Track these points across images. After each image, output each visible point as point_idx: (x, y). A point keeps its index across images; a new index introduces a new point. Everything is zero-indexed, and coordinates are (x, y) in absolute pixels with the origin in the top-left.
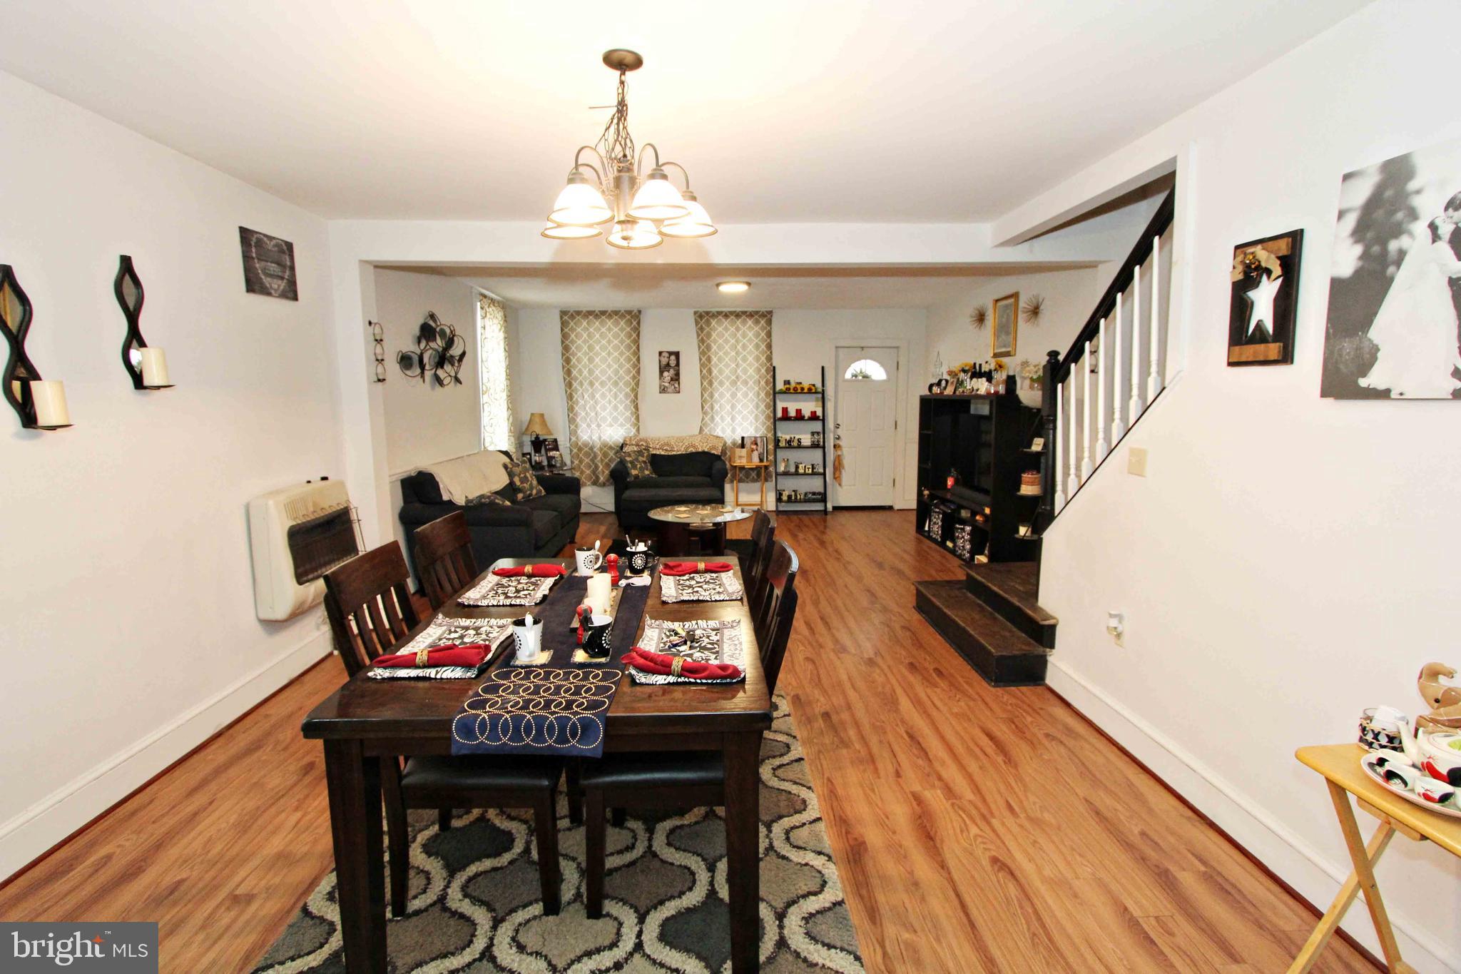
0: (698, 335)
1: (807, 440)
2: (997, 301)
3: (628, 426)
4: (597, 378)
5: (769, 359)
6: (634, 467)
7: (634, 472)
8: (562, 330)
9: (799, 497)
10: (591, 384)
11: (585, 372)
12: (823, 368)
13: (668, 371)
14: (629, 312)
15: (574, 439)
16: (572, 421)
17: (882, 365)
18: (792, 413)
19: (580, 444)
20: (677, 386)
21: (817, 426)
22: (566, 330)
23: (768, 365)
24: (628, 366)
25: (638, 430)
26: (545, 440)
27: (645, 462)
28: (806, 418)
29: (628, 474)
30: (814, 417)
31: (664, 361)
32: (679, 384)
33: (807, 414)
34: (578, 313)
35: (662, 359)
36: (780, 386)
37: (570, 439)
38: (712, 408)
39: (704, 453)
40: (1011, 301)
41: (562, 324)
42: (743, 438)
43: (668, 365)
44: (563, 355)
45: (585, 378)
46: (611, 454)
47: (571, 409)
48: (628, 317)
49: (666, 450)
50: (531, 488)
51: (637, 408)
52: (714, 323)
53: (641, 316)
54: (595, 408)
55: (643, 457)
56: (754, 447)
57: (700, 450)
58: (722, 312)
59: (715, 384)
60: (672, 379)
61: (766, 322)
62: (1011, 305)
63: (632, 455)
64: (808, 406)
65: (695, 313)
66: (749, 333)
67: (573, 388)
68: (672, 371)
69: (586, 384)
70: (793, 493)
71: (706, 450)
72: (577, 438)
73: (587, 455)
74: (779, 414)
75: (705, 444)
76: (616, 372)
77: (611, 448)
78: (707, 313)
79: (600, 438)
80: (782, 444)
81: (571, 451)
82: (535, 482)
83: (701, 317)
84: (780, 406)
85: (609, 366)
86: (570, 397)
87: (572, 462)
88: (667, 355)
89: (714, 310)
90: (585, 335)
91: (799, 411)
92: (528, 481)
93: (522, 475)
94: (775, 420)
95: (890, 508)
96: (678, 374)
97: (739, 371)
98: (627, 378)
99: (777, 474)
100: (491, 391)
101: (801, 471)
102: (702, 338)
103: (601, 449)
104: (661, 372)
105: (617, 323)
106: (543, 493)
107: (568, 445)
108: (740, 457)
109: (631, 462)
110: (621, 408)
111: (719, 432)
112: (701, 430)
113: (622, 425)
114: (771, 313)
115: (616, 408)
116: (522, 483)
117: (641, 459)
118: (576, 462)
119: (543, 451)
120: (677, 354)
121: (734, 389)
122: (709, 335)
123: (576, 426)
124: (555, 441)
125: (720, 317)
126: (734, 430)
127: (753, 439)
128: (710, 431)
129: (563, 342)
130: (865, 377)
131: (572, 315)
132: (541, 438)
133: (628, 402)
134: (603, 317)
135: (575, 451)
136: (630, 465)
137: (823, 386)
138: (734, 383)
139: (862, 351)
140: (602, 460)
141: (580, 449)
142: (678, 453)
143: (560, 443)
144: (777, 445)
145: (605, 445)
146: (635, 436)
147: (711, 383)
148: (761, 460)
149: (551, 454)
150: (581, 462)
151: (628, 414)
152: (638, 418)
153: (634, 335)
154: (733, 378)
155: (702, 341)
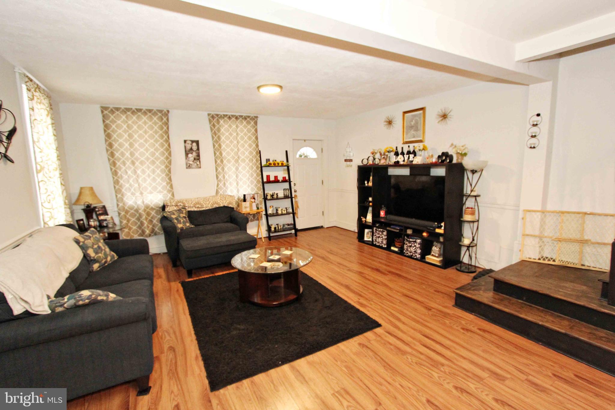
0: (212, 130)
1: (281, 195)
2: (405, 113)
3: (165, 192)
4: (137, 159)
5: (257, 146)
6: (179, 222)
7: (180, 226)
8: (104, 121)
9: (279, 228)
10: (133, 163)
11: (128, 154)
12: (287, 152)
13: (192, 153)
14: (161, 111)
15: (121, 205)
16: (118, 191)
17: (315, 150)
18: (272, 179)
19: (126, 208)
20: (198, 163)
21: (286, 185)
22: (107, 122)
23: (257, 149)
24: (162, 150)
25: (173, 195)
26: (95, 208)
27: (185, 217)
28: (280, 181)
29: (175, 228)
30: (284, 180)
31: (189, 147)
32: (200, 162)
33: (280, 179)
34: (117, 109)
35: (187, 145)
36: (264, 163)
37: (118, 205)
38: (224, 177)
39: (224, 207)
40: (421, 112)
41: (104, 116)
42: (244, 195)
43: (191, 149)
44: (106, 141)
45: (127, 159)
46: (153, 213)
47: (116, 182)
48: (160, 114)
49: (198, 207)
50: (106, 256)
51: (170, 179)
52: (222, 122)
53: (170, 115)
54: (137, 181)
55: (183, 213)
56: (253, 200)
57: (222, 205)
58: (227, 115)
59: (225, 162)
60: (195, 159)
61: (254, 123)
62: (420, 114)
63: (175, 213)
64: (281, 174)
65: (209, 115)
66: (243, 129)
67: (117, 166)
68: (194, 154)
69: (128, 163)
70: (277, 226)
71: (226, 205)
72: (124, 204)
73: (133, 215)
74: (265, 180)
75: (225, 201)
76: (153, 154)
77: (152, 209)
78: (217, 115)
79: (143, 202)
80: (269, 197)
81: (119, 214)
82: (108, 250)
83: (213, 117)
84: (265, 175)
85: (147, 150)
86: (115, 173)
87: (121, 222)
88: (190, 142)
89: (222, 113)
90: (125, 126)
91: (276, 177)
92: (102, 250)
93: (96, 246)
94: (263, 183)
95: (322, 227)
96: (198, 156)
97: (239, 153)
98: (162, 158)
99: (267, 215)
100: (46, 170)
101: (280, 212)
102: (215, 132)
103: (145, 210)
104: (187, 155)
105: (151, 118)
106: (116, 257)
107: (116, 209)
108: (246, 207)
109: (177, 219)
110: (159, 180)
111: (229, 193)
112: (217, 192)
113: (160, 192)
114: (257, 117)
115: (154, 180)
116: (96, 253)
117: (182, 215)
118: (125, 222)
119: (94, 216)
120: (197, 142)
121: (237, 165)
122: (219, 130)
123: (122, 195)
124: (104, 207)
125: (226, 118)
126: (238, 191)
127: (252, 196)
128: (223, 192)
129: (105, 131)
130: (306, 156)
131: (112, 110)
132: (92, 206)
133: (164, 175)
134: (139, 114)
135: (123, 213)
136: (176, 221)
137: (287, 161)
138: (237, 161)
139: (306, 142)
140: (146, 219)
141: (127, 212)
142: (207, 209)
143: (107, 209)
144: (265, 199)
145: (147, 207)
146: (171, 199)
147: (222, 161)
148: (258, 208)
149: (102, 217)
150: (128, 221)
151: (165, 184)
152: (171, 186)
153: (165, 128)
154: (236, 157)
155: (215, 133)
